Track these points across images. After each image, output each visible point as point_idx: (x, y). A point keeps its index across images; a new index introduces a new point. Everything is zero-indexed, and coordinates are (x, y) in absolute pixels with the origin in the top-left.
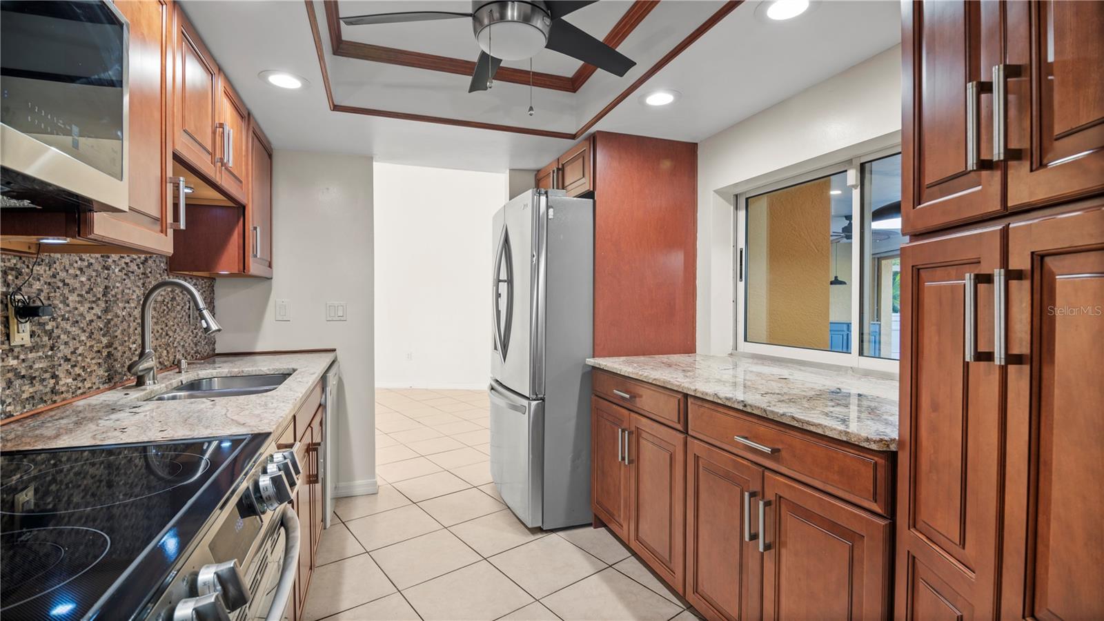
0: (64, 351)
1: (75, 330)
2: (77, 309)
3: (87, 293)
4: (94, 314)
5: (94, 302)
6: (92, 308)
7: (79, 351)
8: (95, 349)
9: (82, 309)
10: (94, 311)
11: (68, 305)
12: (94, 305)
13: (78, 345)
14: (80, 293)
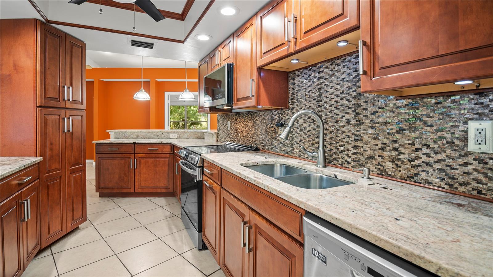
0: (296, 140)
1: (301, 133)
2: (303, 125)
3: (308, 119)
4: (312, 128)
5: (312, 122)
6: (311, 125)
7: (303, 141)
8: (311, 142)
9: (305, 125)
10: (312, 126)
11: (299, 124)
12: (312, 124)
13: (302, 139)
14: (304, 119)
